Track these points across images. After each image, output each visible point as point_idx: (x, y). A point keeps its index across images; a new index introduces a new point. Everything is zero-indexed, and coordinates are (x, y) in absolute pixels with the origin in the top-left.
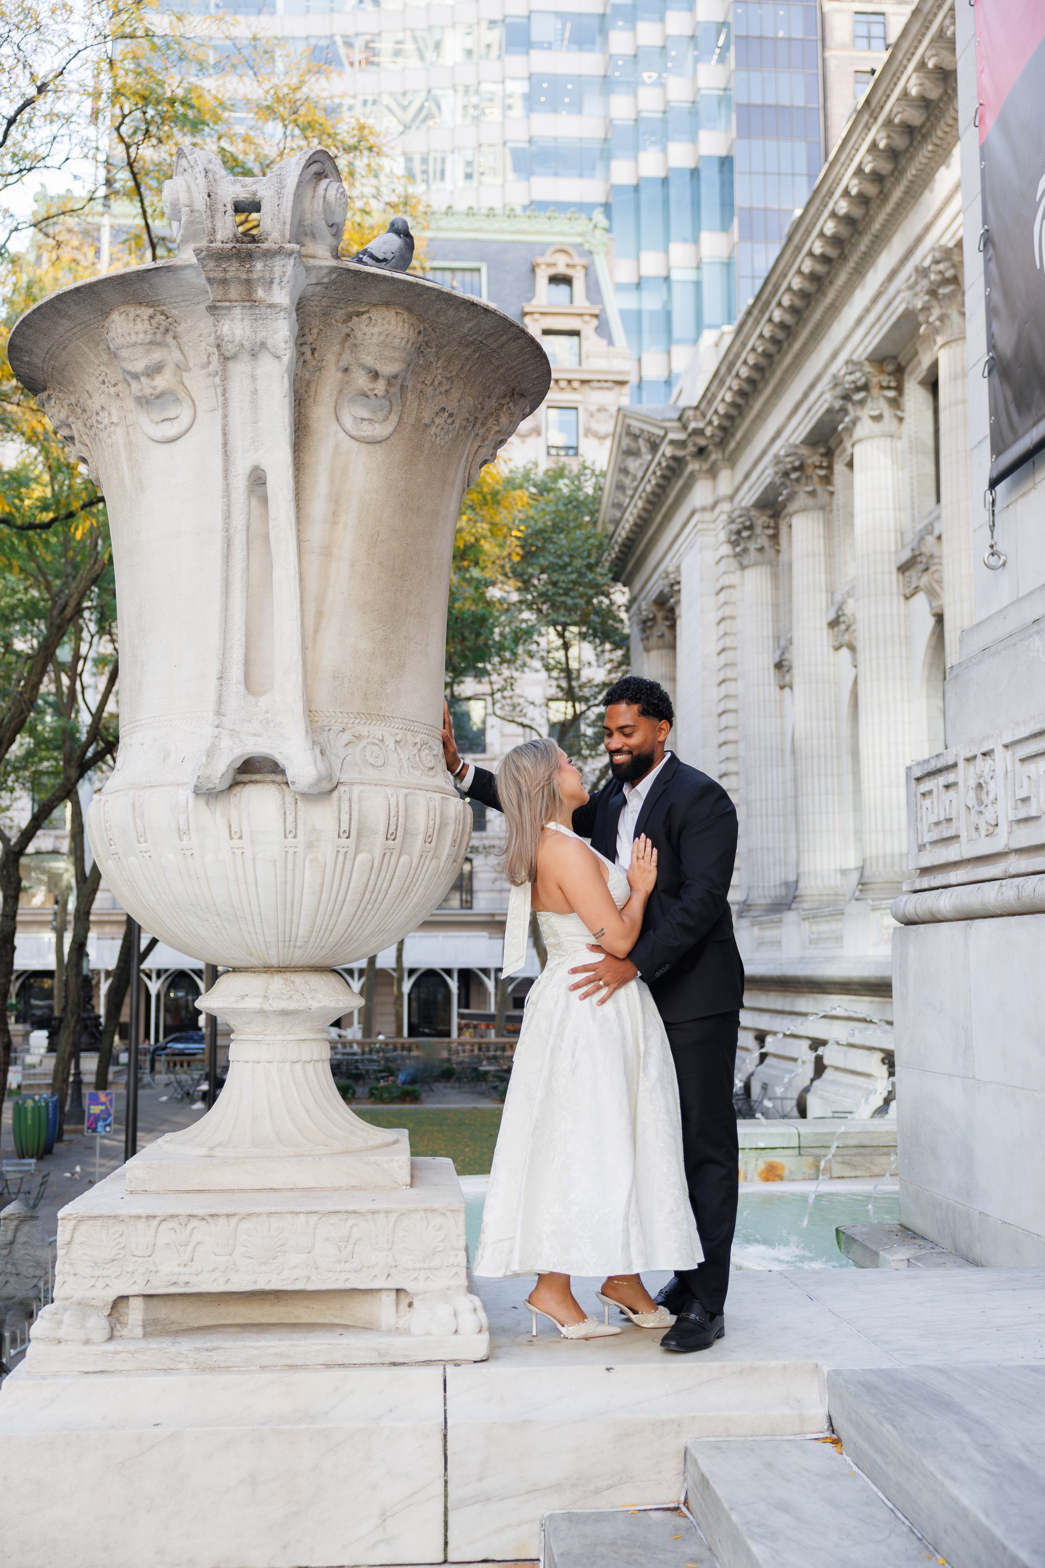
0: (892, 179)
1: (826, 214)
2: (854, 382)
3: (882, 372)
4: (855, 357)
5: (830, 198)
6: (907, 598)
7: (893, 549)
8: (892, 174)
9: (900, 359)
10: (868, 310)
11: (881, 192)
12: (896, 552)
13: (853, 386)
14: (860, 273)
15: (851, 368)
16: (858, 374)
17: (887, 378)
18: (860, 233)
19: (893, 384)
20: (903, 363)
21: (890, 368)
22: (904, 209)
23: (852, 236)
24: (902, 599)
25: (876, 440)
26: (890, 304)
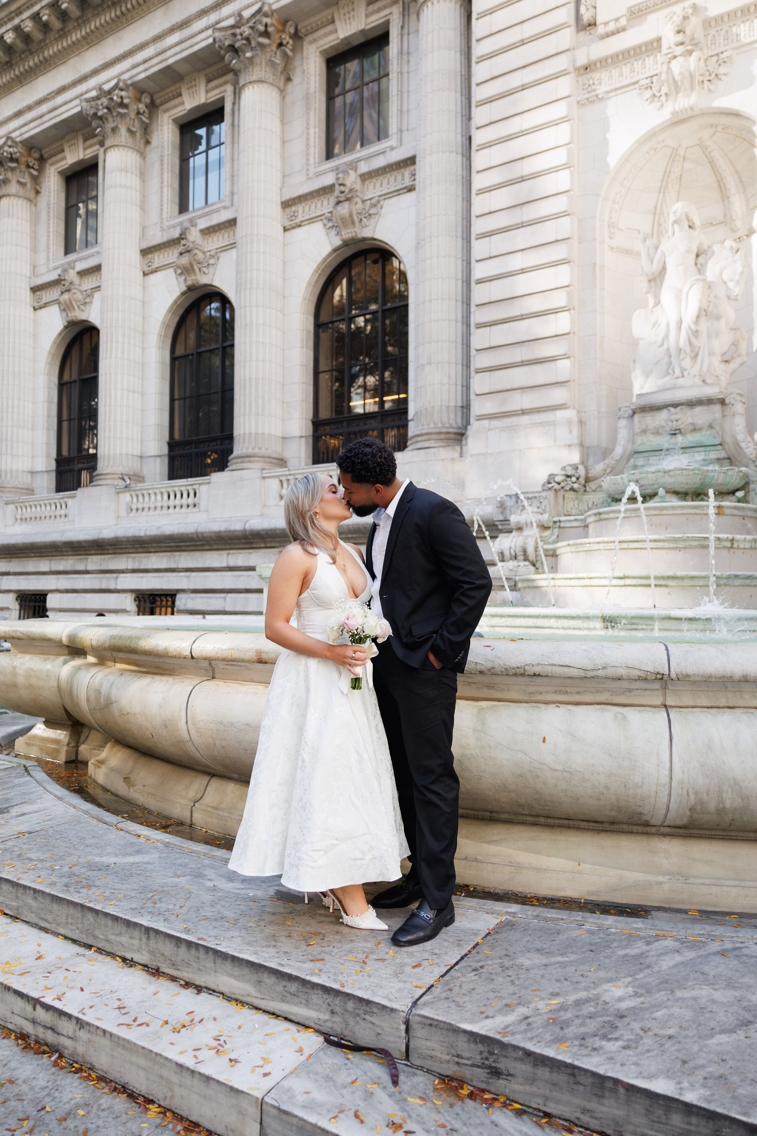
0: (75, 24)
1: (9, 26)
2: (11, 153)
3: (30, 155)
4: (13, 135)
5: (17, 15)
6: (35, 309)
7: (28, 275)
8: (77, 19)
9: (43, 152)
10: (29, 108)
11: (62, 29)
12: (30, 278)
13: (9, 156)
14: (21, 82)
15: (9, 143)
16: (15, 150)
17: (33, 162)
18: (31, 53)
19: (36, 167)
20: (45, 156)
21: (37, 155)
22: (78, 49)
23: (23, 52)
24: (32, 309)
25: (21, 200)
26: (55, 109)
